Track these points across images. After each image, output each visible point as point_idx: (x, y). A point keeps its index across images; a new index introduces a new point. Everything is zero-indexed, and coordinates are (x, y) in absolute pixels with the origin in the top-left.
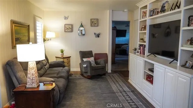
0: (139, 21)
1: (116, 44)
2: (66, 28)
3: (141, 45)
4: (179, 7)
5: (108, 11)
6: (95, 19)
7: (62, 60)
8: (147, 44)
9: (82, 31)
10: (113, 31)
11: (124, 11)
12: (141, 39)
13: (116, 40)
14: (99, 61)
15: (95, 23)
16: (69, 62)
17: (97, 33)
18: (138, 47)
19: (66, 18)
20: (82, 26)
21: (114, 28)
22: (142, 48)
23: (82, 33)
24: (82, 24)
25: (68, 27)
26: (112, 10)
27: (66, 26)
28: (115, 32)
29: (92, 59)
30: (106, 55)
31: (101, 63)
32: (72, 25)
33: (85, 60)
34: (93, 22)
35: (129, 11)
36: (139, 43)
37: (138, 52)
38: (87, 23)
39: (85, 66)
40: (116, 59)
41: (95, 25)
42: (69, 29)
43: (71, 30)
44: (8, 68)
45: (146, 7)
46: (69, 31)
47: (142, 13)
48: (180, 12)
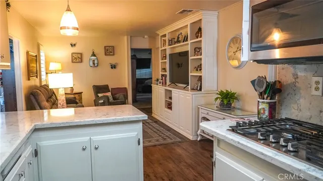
0: (160, 49)
1: (137, 79)
2: (73, 58)
3: (163, 75)
4: (187, 40)
5: (126, 37)
6: (110, 47)
7: (73, 96)
8: (168, 73)
9: (94, 61)
10: (133, 60)
11: (144, 37)
12: (163, 69)
13: (137, 73)
14: (117, 96)
15: (110, 51)
16: (81, 99)
17: (113, 63)
18: (160, 78)
19: (73, 45)
20: (94, 55)
21: (133, 57)
22: (164, 78)
23: (94, 64)
24: (93, 53)
25: (76, 57)
26: (131, 37)
27: (74, 55)
28: (135, 61)
29: (109, 94)
30: (125, 90)
31: (120, 98)
32: (81, 54)
33: (100, 95)
34: (107, 50)
35: (150, 37)
36: (161, 73)
37: (160, 83)
38: (100, 52)
39: (102, 101)
40: (137, 97)
41: (111, 54)
42: (77, 59)
43: (80, 60)
44: (32, 98)
45: (165, 36)
46: (77, 61)
47: (162, 41)
48: (188, 44)
